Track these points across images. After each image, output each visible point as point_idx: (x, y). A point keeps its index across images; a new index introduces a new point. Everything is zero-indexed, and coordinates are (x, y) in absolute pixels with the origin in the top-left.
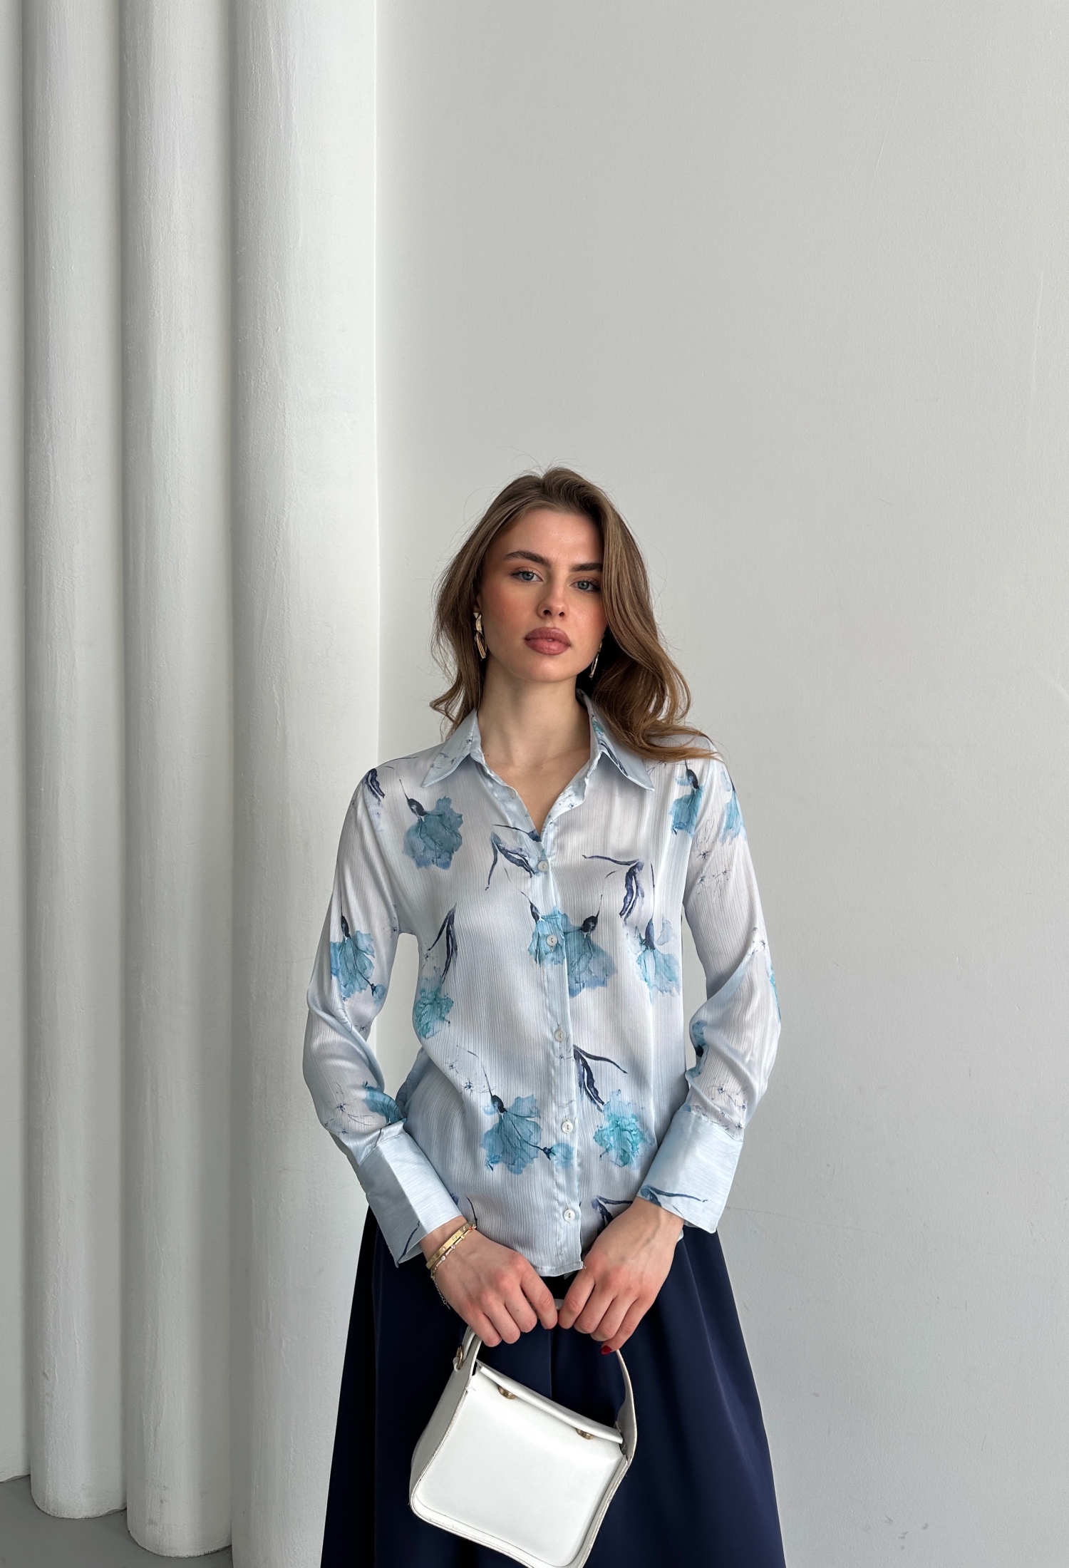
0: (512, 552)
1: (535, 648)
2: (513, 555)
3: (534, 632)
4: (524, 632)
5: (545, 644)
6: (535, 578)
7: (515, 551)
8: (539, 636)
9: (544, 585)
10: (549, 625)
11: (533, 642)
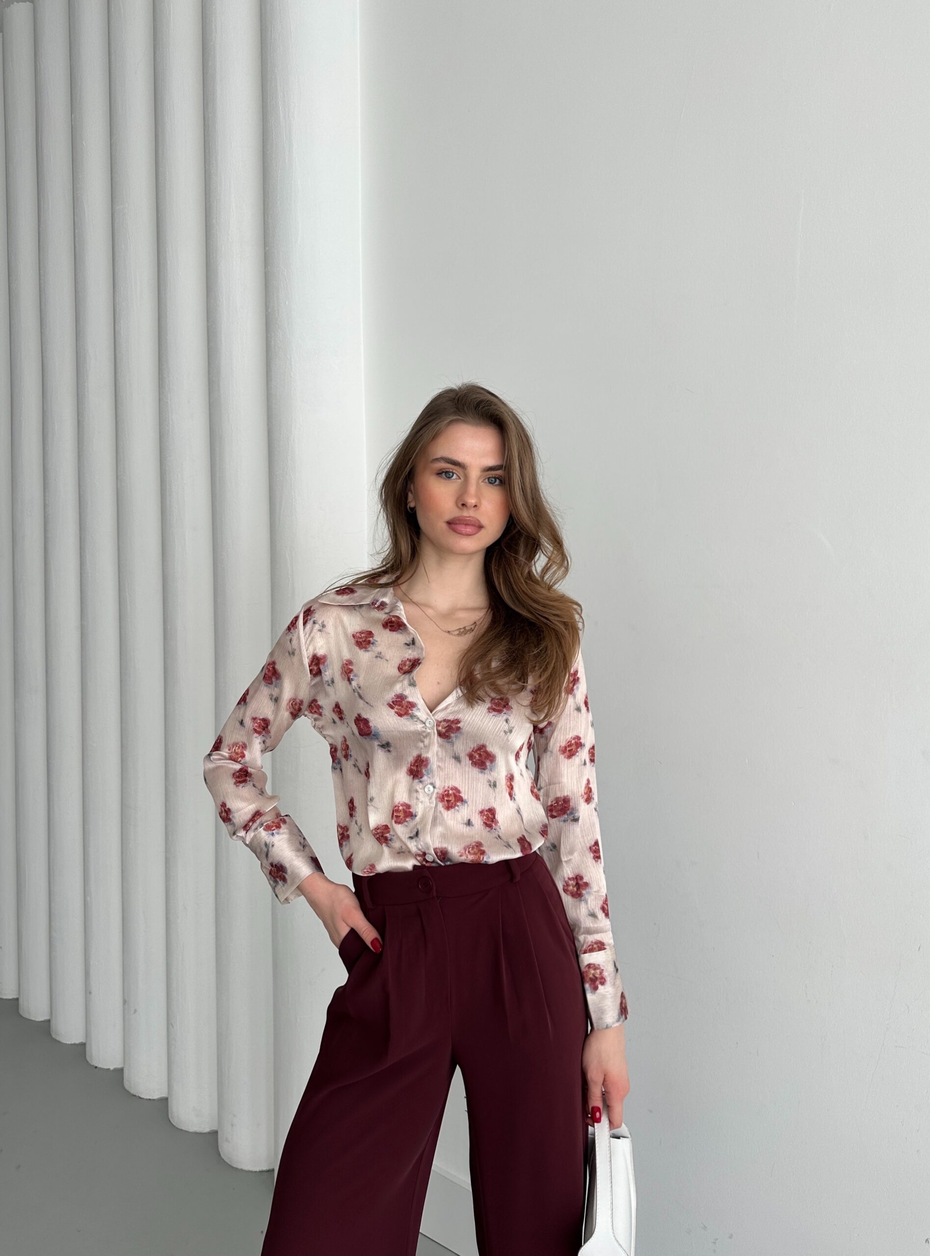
4: (446, 518)
5: (463, 528)
8: (459, 522)
9: (462, 482)
11: (453, 526)
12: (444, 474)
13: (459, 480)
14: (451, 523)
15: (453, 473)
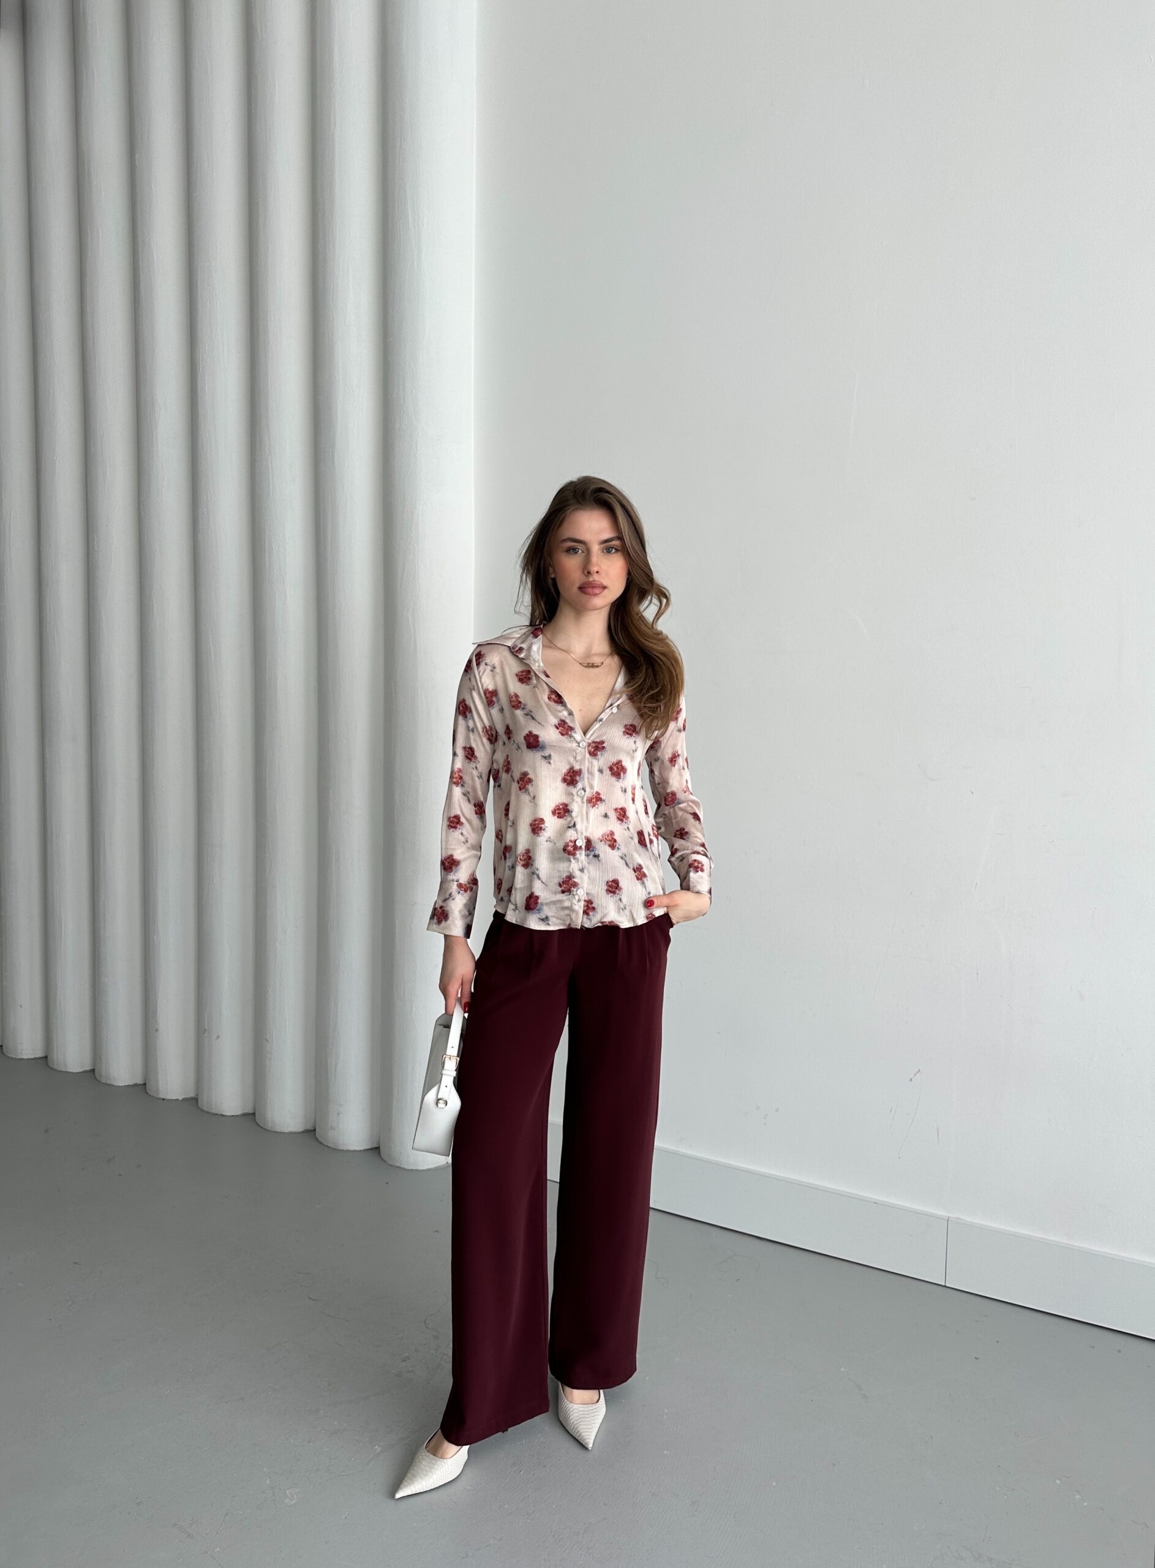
0: (563, 539)
1: (585, 593)
2: (565, 540)
3: (583, 584)
4: (577, 585)
5: (590, 590)
6: (580, 551)
7: (566, 538)
8: (586, 586)
9: (586, 556)
10: (591, 579)
11: (583, 589)
12: (571, 551)
13: (584, 554)
14: (582, 588)
15: (579, 549)
